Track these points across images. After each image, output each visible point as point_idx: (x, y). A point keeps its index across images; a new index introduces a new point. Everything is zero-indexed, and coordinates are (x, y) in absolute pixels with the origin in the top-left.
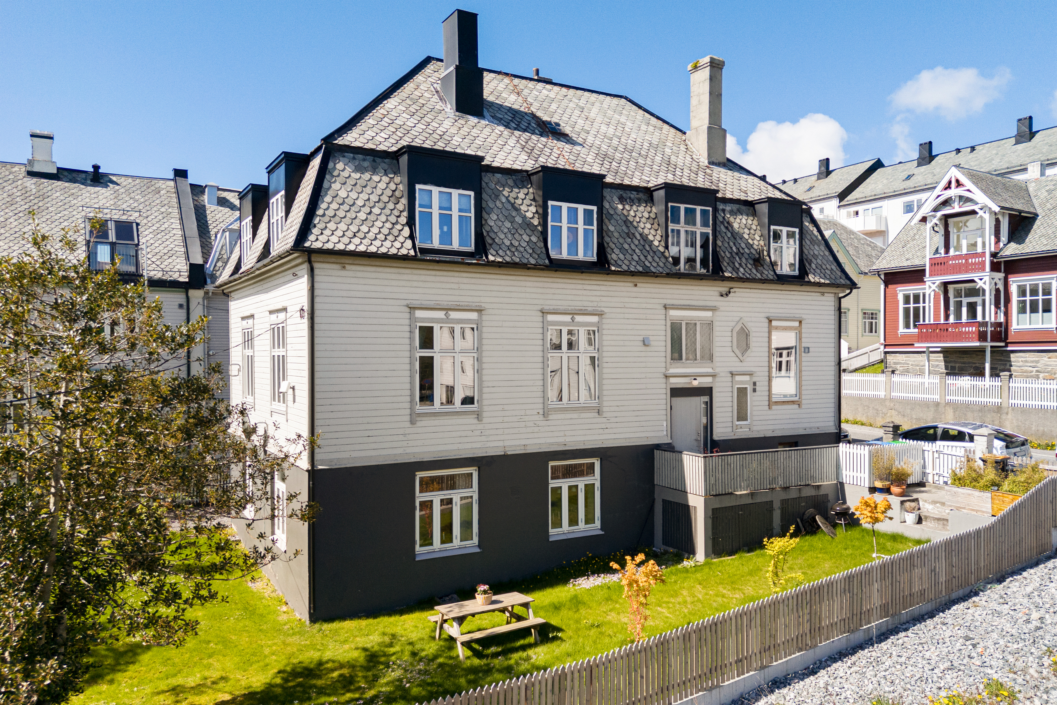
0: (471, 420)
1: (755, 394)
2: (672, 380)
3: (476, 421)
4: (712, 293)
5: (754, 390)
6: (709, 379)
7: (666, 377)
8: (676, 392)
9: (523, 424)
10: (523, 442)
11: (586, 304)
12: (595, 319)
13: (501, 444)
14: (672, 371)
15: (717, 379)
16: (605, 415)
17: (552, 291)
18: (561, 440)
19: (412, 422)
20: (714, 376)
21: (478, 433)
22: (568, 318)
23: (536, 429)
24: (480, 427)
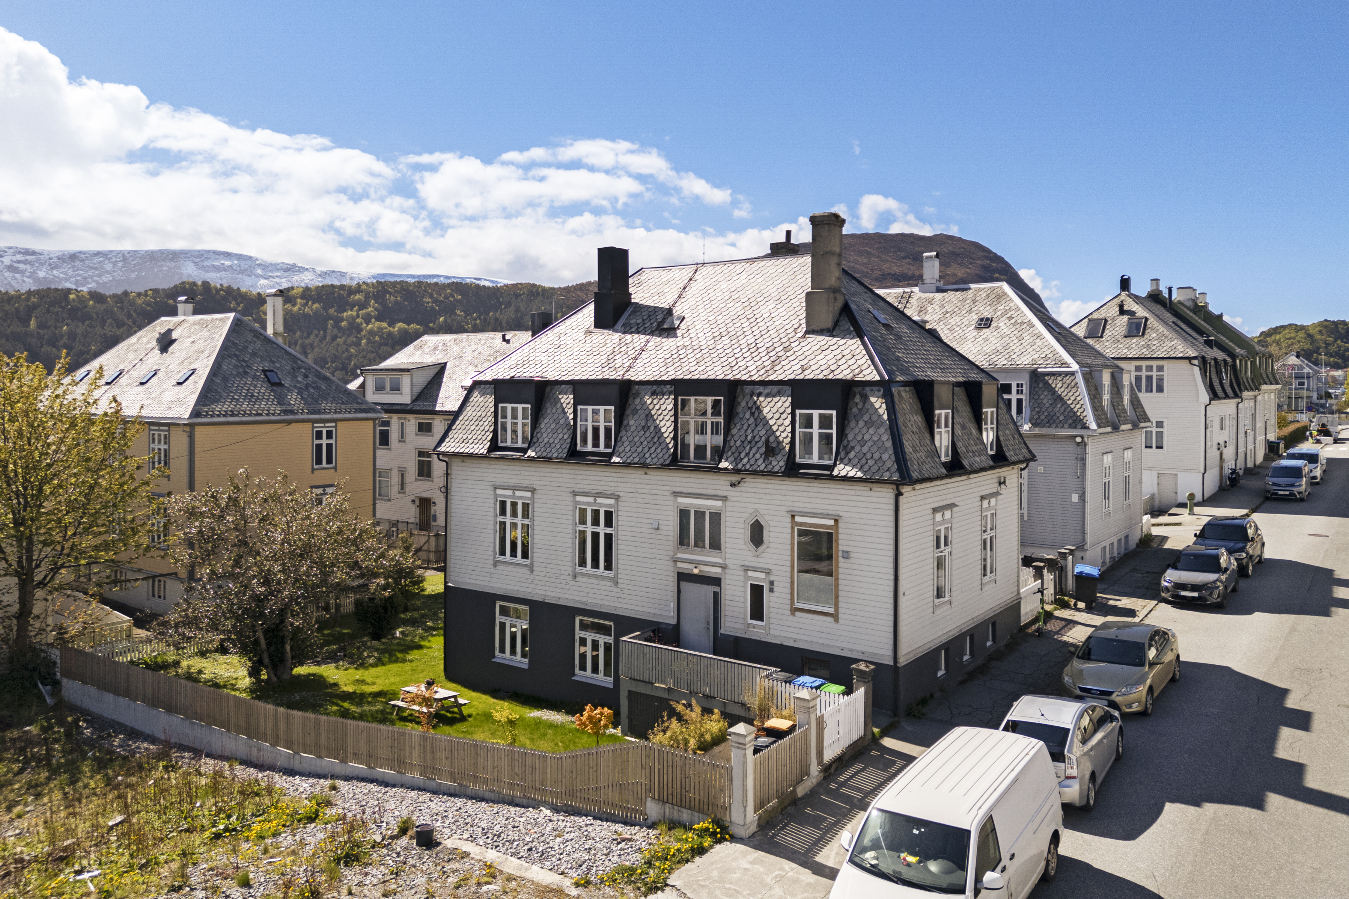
0: (526, 571)
1: (771, 594)
2: (680, 565)
3: (528, 572)
4: (722, 482)
5: (771, 590)
6: (719, 570)
7: (675, 562)
8: (682, 577)
9: (558, 581)
10: (558, 595)
11: (606, 488)
12: (612, 502)
13: (543, 592)
14: (680, 555)
15: (727, 571)
16: (619, 585)
17: (581, 477)
18: (585, 599)
19: (495, 566)
20: (724, 567)
21: (530, 581)
22: (591, 500)
23: (567, 587)
24: (531, 577)
